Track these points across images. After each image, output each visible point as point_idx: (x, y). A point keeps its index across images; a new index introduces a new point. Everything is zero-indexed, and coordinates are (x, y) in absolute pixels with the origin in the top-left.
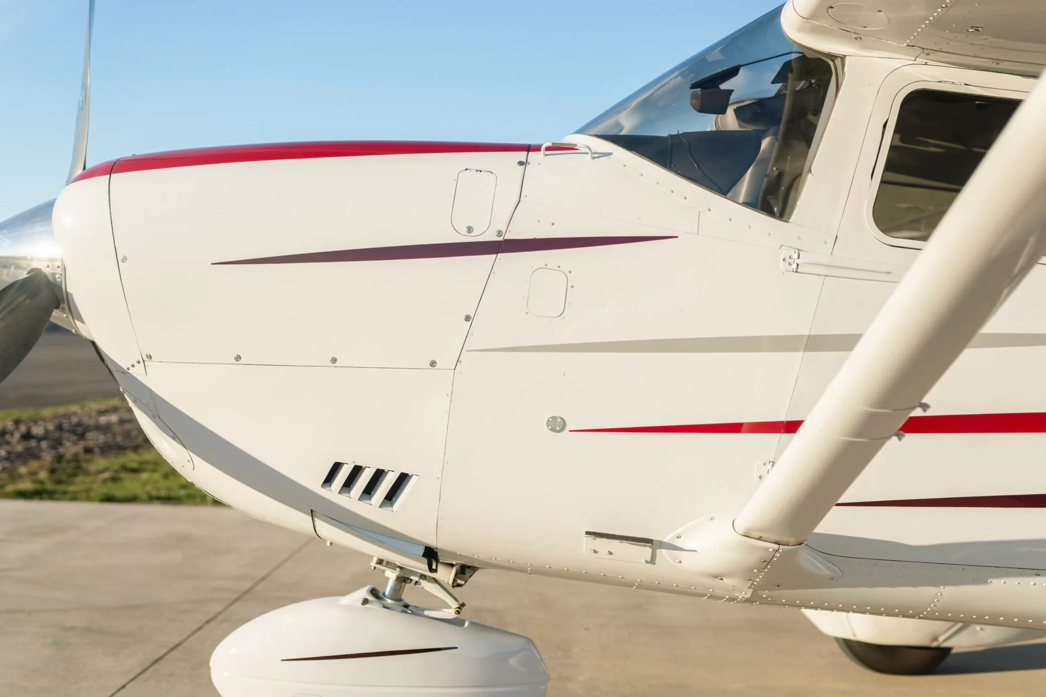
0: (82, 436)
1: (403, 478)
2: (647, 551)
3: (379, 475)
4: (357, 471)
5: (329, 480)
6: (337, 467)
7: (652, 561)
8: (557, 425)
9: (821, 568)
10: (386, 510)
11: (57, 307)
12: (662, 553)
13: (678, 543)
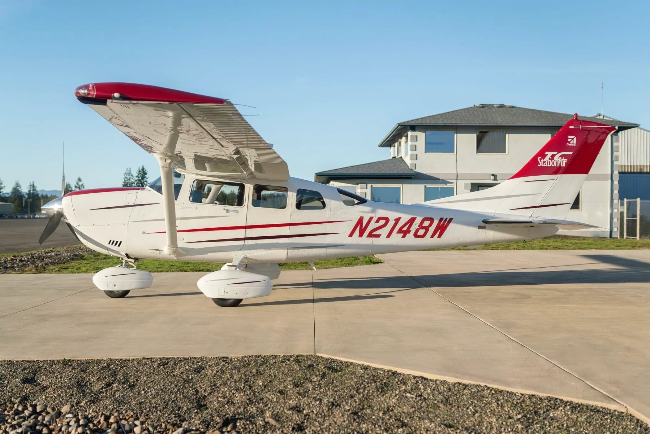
0: (43, 260)
1: (121, 242)
2: (159, 252)
3: (117, 242)
4: (114, 241)
5: (109, 243)
6: (110, 241)
7: (160, 253)
8: (144, 233)
9: (185, 253)
10: (119, 247)
11: (62, 217)
12: (161, 252)
13: (163, 250)
